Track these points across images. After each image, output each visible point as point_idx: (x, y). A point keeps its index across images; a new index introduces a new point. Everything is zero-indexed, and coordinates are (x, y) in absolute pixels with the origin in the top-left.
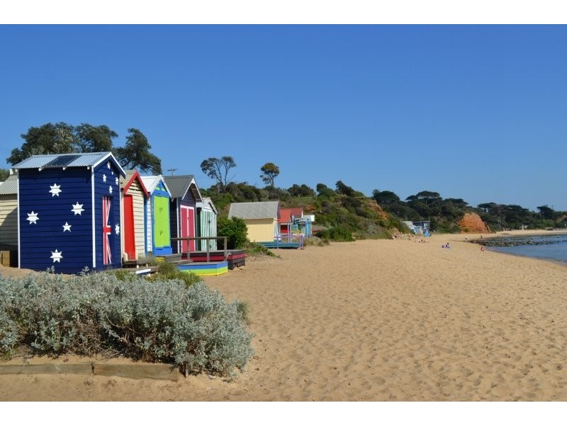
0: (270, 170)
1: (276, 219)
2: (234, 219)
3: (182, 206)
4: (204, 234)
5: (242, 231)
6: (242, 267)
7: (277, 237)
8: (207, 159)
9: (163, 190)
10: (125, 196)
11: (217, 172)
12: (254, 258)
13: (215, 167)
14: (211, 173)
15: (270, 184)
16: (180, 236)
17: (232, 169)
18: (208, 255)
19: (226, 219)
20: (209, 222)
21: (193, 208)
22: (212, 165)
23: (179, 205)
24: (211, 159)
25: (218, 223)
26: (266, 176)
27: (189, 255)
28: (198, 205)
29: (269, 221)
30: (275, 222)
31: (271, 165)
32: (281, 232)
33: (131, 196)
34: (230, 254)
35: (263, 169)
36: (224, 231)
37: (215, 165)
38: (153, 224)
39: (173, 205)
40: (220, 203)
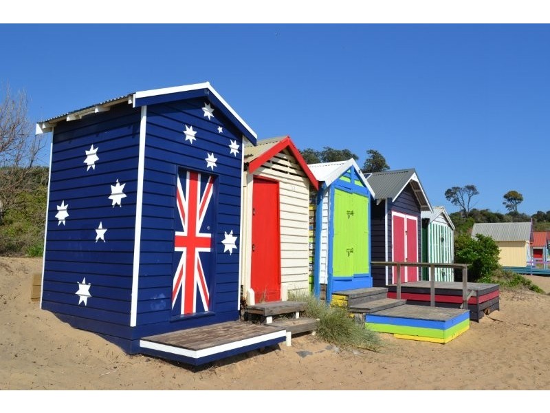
0: (513, 197)
1: (528, 241)
2: (480, 237)
3: (394, 213)
4: (433, 258)
5: (492, 254)
6: (494, 314)
7: (531, 262)
8: (451, 188)
9: (358, 183)
10: (257, 180)
11: (460, 199)
12: (511, 294)
13: (458, 195)
14: (455, 200)
15: (513, 210)
16: (390, 258)
17: (475, 196)
18: (433, 292)
19: (467, 237)
20: (442, 240)
21: (415, 218)
22: (455, 193)
23: (390, 211)
24: (454, 188)
25: (456, 242)
26: (509, 203)
27: (399, 290)
28: (424, 215)
29: (521, 244)
30: (527, 245)
31: (514, 193)
32: (535, 257)
33: (276, 182)
34: (473, 294)
35: (505, 197)
36: (465, 254)
37: (458, 193)
38: (331, 236)
39: (377, 211)
40: (463, 227)
